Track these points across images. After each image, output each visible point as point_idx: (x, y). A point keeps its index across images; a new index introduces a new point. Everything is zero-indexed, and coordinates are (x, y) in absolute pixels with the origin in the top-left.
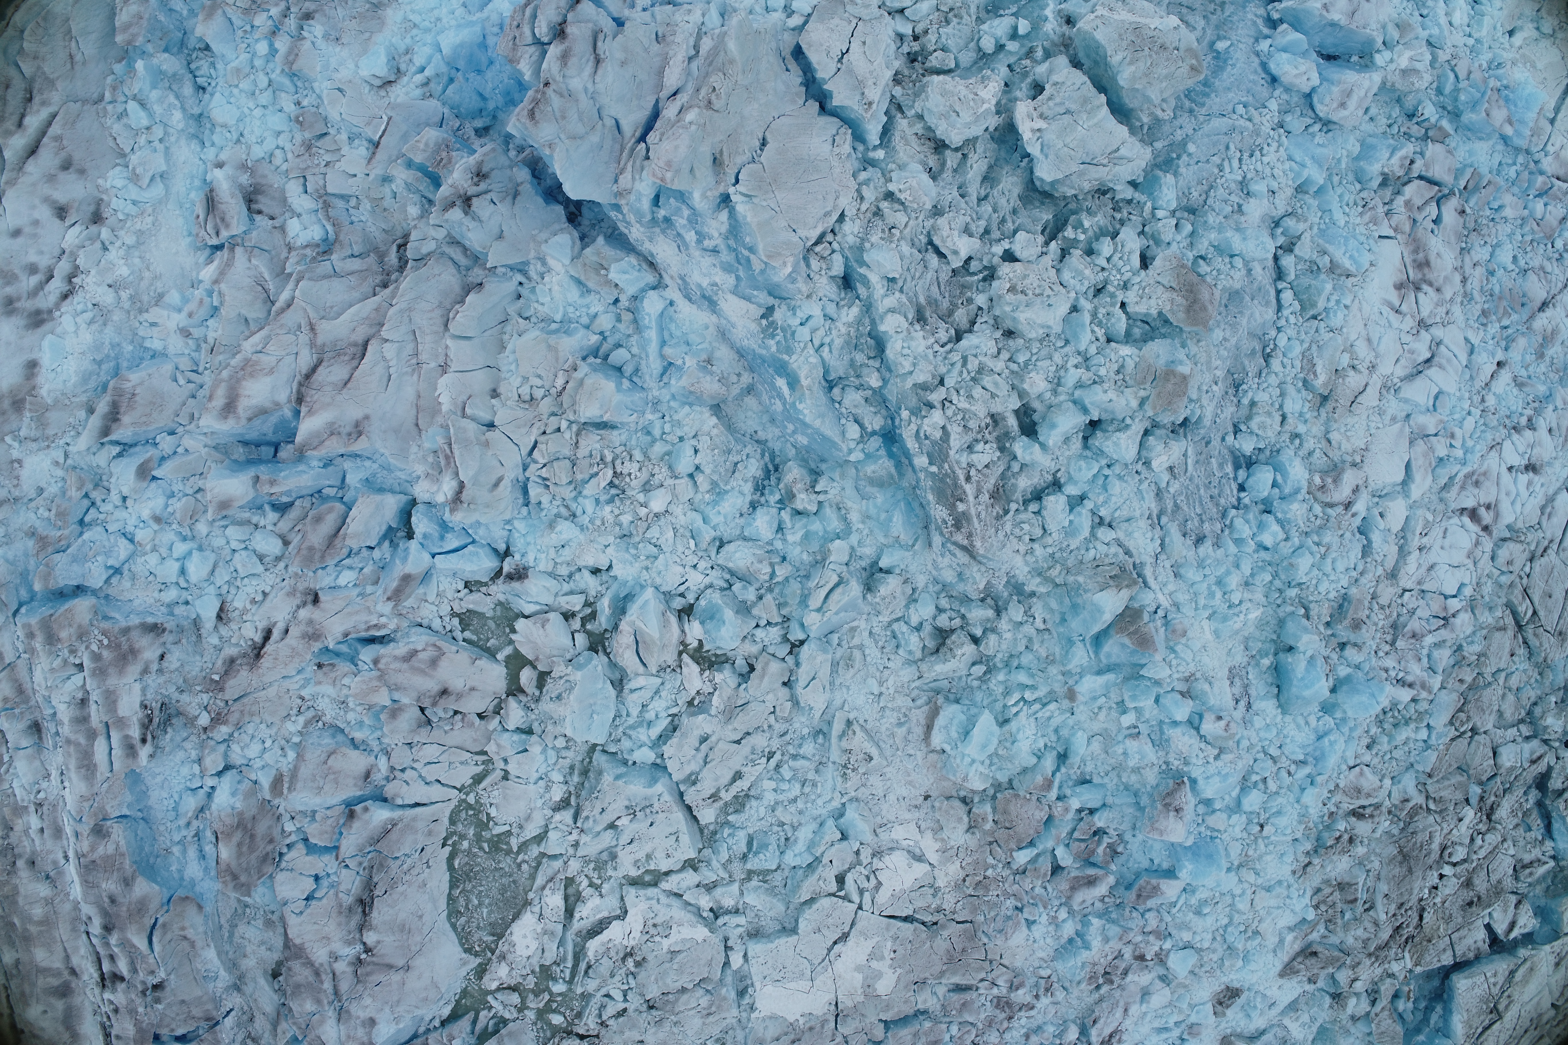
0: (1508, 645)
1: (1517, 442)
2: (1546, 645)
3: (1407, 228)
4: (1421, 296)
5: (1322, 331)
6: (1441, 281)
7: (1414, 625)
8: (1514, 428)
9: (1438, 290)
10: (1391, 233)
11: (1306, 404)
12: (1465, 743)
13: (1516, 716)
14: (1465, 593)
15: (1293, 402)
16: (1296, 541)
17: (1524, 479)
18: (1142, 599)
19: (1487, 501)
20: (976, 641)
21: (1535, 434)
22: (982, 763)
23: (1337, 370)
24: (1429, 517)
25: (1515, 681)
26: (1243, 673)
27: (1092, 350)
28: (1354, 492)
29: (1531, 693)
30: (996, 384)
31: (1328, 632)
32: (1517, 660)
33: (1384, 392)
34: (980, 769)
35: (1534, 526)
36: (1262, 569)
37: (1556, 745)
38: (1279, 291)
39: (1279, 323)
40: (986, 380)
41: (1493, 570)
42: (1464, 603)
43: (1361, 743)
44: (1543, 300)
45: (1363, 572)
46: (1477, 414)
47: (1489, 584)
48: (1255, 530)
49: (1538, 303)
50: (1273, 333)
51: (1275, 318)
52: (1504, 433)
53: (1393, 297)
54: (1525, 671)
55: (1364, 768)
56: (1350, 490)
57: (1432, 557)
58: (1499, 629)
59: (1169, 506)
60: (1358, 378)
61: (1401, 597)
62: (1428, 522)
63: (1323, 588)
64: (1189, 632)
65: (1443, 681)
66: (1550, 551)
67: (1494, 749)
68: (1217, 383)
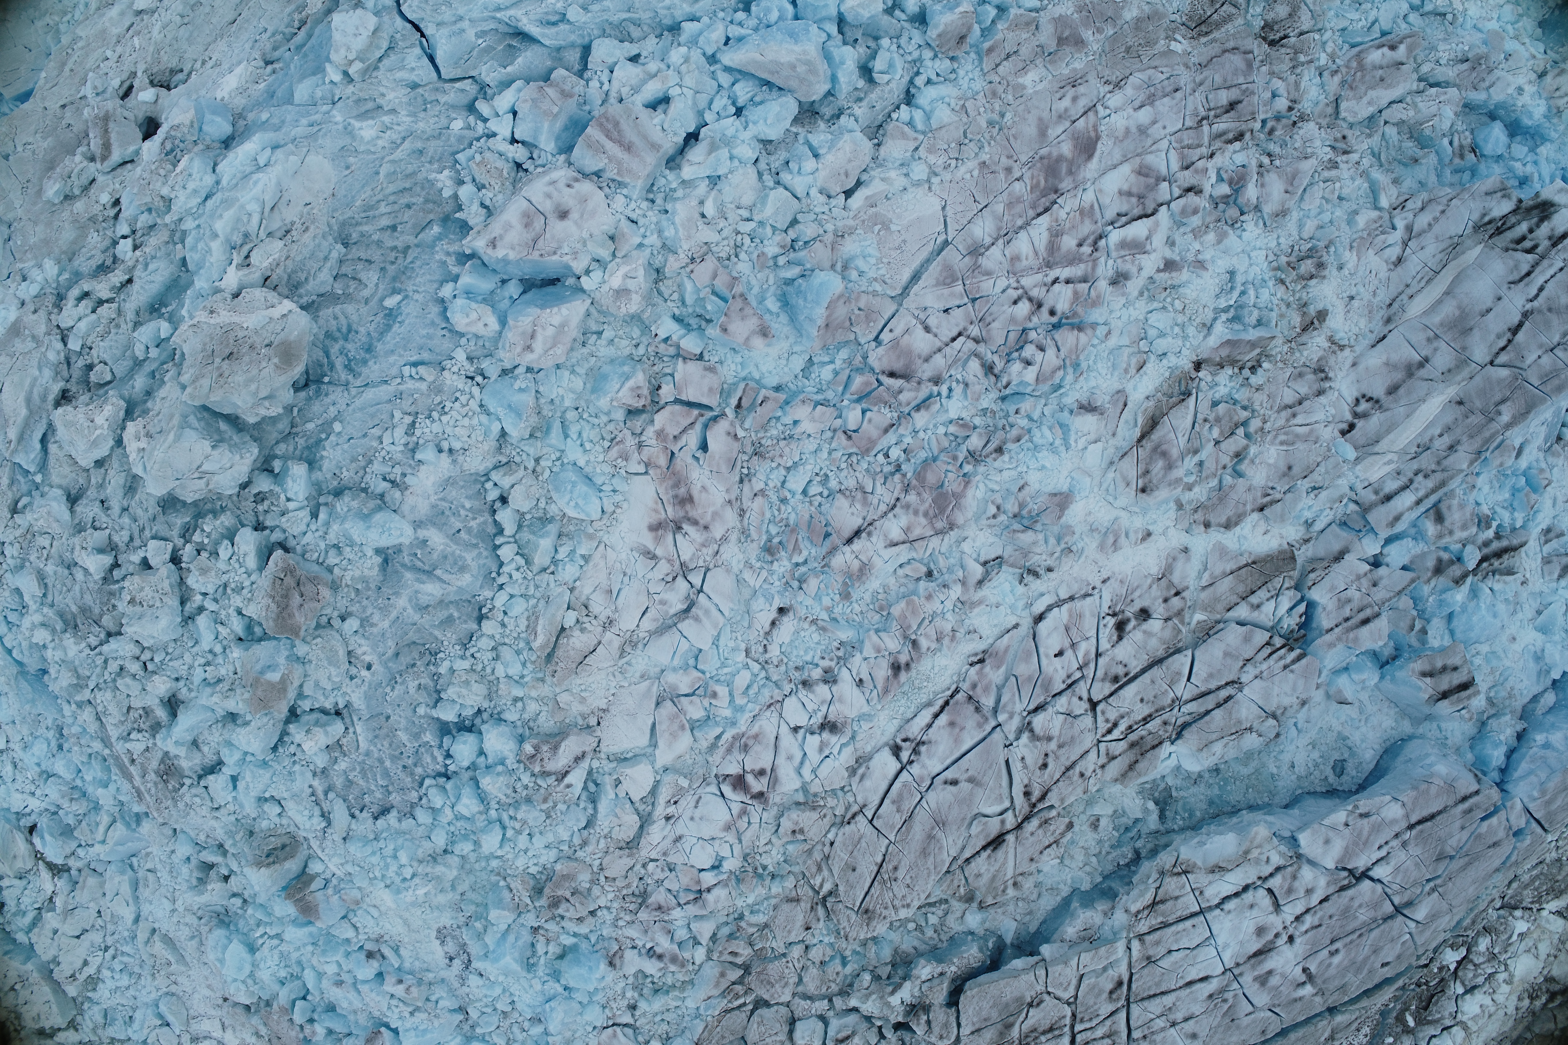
0: (801, 917)
1: (805, 700)
2: (844, 924)
3: (663, 461)
4: (679, 537)
5: (552, 585)
6: (708, 517)
7: (659, 897)
8: (805, 683)
9: (706, 528)
10: (642, 469)
11: (528, 665)
12: (742, 1016)
13: (824, 990)
14: (727, 866)
15: (506, 665)
16: (493, 813)
17: (813, 741)
18: (315, 867)
19: (757, 767)
20: (226, 878)
21: (834, 689)
22: (243, 982)
23: (563, 629)
24: (684, 783)
25: (816, 954)
26: (457, 933)
27: (218, 649)
28: (578, 759)
29: (839, 968)
30: (128, 686)
31: (537, 904)
32: (816, 932)
33: (628, 649)
34: (243, 987)
35: (842, 788)
36: (465, 837)
37: (879, 1023)
38: (497, 547)
39: (501, 580)
40: (120, 683)
41: (774, 840)
42: (725, 877)
43: (614, 1006)
44: (855, 528)
45: (584, 843)
46: (756, 667)
47: (774, 852)
48: (453, 800)
49: (847, 534)
50: (488, 594)
51: (494, 575)
52: (787, 688)
53: (648, 540)
54: (831, 945)
55: (618, 1029)
56: (571, 758)
57: (680, 829)
58: (790, 900)
59: (339, 782)
60: (584, 637)
61: (644, 866)
62: (682, 788)
63: (520, 863)
64: (367, 900)
65: (710, 951)
66: (860, 818)
67: (792, 1022)
68: (369, 667)
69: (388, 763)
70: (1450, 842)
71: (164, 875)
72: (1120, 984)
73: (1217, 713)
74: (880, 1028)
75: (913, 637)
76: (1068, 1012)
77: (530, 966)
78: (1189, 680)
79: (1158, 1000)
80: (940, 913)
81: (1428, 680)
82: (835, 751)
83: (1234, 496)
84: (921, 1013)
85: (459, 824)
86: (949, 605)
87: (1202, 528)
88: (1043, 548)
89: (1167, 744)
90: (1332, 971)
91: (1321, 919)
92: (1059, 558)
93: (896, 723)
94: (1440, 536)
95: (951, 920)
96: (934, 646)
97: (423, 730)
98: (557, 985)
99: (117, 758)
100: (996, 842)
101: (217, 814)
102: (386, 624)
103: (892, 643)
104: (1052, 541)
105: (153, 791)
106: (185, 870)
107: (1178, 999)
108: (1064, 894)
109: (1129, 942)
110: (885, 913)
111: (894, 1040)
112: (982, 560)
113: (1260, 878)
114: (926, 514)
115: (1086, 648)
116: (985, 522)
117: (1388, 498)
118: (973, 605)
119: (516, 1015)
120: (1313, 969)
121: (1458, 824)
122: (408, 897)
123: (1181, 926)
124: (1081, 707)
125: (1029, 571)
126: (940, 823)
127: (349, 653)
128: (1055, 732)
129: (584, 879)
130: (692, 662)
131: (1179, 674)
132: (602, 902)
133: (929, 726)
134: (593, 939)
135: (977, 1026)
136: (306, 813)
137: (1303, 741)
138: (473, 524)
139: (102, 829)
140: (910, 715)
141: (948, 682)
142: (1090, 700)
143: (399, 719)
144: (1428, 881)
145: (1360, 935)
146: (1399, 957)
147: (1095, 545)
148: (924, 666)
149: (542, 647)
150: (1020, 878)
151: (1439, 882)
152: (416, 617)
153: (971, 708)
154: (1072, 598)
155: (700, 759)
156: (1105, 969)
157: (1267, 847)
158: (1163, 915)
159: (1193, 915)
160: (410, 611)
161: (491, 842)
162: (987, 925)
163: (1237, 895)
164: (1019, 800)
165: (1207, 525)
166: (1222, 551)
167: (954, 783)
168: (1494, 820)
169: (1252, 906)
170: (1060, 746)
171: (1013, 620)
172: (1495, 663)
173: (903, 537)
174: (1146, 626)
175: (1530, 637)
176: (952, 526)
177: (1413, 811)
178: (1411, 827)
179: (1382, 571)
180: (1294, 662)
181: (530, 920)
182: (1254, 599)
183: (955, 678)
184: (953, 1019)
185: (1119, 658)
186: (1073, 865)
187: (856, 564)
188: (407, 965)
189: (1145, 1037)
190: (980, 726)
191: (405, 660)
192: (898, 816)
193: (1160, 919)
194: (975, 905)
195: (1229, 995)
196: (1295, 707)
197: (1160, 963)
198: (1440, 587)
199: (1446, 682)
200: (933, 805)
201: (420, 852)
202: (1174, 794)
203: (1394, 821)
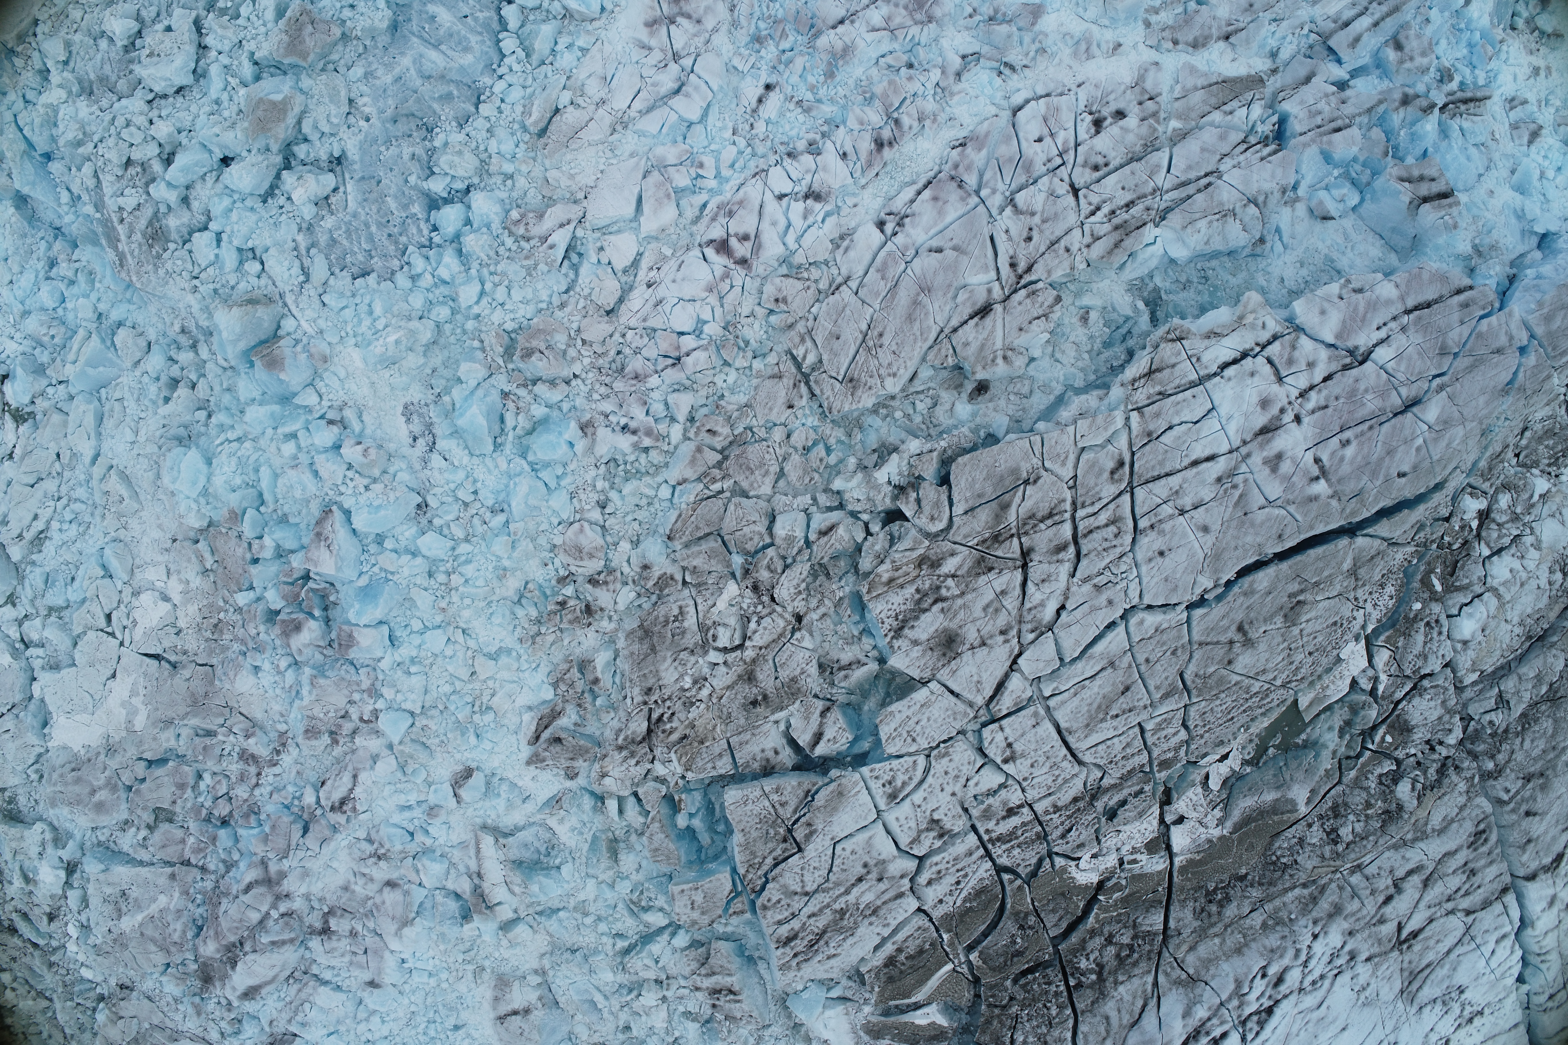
0: (783, 393)
1: (789, 168)
2: (828, 393)
4: (673, 29)
5: (550, 74)
6: (701, 11)
7: (636, 364)
8: (789, 155)
9: (699, 22)
11: (521, 145)
12: (719, 503)
13: (807, 480)
14: (707, 329)
15: (499, 143)
16: (473, 272)
17: (798, 207)
18: (288, 325)
19: (741, 231)
20: (193, 386)
21: (819, 158)
22: (196, 501)
23: (557, 111)
24: (668, 252)
25: (798, 439)
26: (424, 410)
27: (225, 97)
28: (562, 226)
29: (823, 453)
30: (131, 135)
31: (510, 366)
32: (799, 413)
33: (619, 128)
34: (194, 506)
35: (826, 263)
36: (444, 303)
37: (865, 517)
38: (499, 41)
39: (500, 71)
40: (125, 134)
41: (757, 308)
42: (705, 342)
43: (583, 496)
44: (839, 18)
45: (562, 306)
46: (742, 143)
47: (757, 326)
48: (434, 265)
49: (831, 22)
50: (487, 80)
51: (495, 66)
52: (773, 159)
53: (643, 34)
54: (815, 429)
55: (586, 525)
56: (557, 222)
57: (661, 291)
58: (773, 377)
59: (323, 239)
60: (578, 113)
61: (624, 336)
62: (665, 257)
63: (497, 316)
64: (336, 359)
65: (685, 430)
66: (844, 287)
67: (772, 519)
68: (368, 120)
69: (374, 229)
70: (1450, 334)
71: (130, 404)
72: (1121, 464)
73: (1199, 197)
74: (866, 525)
75: (895, 115)
76: (1068, 495)
77: (497, 446)
78: (1168, 171)
79: (1163, 481)
80: (929, 401)
81: (1407, 184)
82: (820, 218)
83: (1199, 20)
84: (910, 490)
85: (437, 292)
86: (930, 86)
87: (1170, 45)
88: (1019, 49)
89: (1150, 225)
90: (1346, 469)
91: (1327, 399)
92: (1034, 59)
93: (880, 201)
94: (1401, 62)
95: (939, 411)
96: (915, 124)
97: (411, 202)
98: (523, 462)
99: (106, 223)
100: (984, 311)
101: (196, 282)
102: (389, 79)
103: (875, 116)
104: (1027, 39)
105: (136, 253)
106: (153, 389)
107: (1185, 480)
108: (1057, 392)
109: (1128, 419)
110: (871, 382)
111: (881, 535)
112: (961, 53)
113: (1257, 344)
114: (906, 8)
115: (1064, 137)
116: (962, 22)
117: (1347, 24)
118: (952, 94)
119: (478, 505)
120: (1325, 458)
121: (1456, 317)
122: (378, 348)
123: (1180, 396)
124: (1063, 189)
125: (1006, 64)
126: (925, 289)
127: (351, 101)
128: (1038, 206)
129: (560, 340)
130: (680, 139)
131: (1158, 166)
132: (577, 368)
133: (912, 201)
134: (565, 406)
135: (971, 504)
136: (286, 263)
137: (1290, 258)
138: (478, 14)
139: (75, 347)
140: (893, 193)
141: (930, 165)
142: (1072, 185)
143: (391, 182)
144: (1435, 377)
145: (1371, 428)
146: (1415, 468)
147: (1068, 51)
148: (907, 146)
149: (536, 123)
150: (1009, 353)
151: (1445, 379)
152: (419, 82)
153: (954, 184)
154: (1048, 95)
155: (684, 234)
156: (1102, 446)
157: (1262, 312)
158: (1160, 383)
159: (1193, 385)
160: (413, 72)
161: (468, 294)
162: (978, 420)
163: (1235, 362)
164: (1005, 270)
165: (1175, 43)
166: (1193, 70)
167: (939, 250)
168: (1493, 319)
169: (1252, 374)
170: (1044, 221)
171: (993, 110)
172: (1475, 211)
173: (884, 25)
174: (1121, 123)
175: (1507, 196)
176: (931, 19)
177: (1408, 294)
178: (1408, 312)
179: (1348, 93)
180: (1270, 155)
181: (501, 382)
182: (1227, 108)
183: (938, 161)
184: (944, 498)
185: (1099, 148)
186: (1064, 360)
187: (839, 45)
188: (368, 431)
189: (1152, 527)
190: (963, 199)
191: (402, 127)
192: (882, 283)
193: (1158, 388)
194: (965, 396)
195: (1239, 479)
196: (1277, 195)
197: (1161, 439)
198: (1409, 119)
199: (1425, 189)
200: (918, 271)
201: (395, 309)
202: (1164, 297)
203: (1389, 302)
